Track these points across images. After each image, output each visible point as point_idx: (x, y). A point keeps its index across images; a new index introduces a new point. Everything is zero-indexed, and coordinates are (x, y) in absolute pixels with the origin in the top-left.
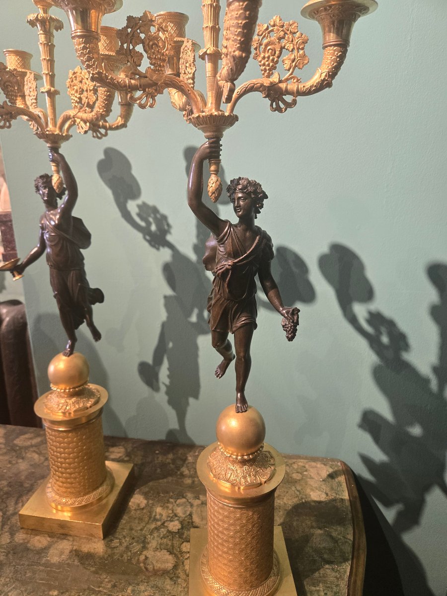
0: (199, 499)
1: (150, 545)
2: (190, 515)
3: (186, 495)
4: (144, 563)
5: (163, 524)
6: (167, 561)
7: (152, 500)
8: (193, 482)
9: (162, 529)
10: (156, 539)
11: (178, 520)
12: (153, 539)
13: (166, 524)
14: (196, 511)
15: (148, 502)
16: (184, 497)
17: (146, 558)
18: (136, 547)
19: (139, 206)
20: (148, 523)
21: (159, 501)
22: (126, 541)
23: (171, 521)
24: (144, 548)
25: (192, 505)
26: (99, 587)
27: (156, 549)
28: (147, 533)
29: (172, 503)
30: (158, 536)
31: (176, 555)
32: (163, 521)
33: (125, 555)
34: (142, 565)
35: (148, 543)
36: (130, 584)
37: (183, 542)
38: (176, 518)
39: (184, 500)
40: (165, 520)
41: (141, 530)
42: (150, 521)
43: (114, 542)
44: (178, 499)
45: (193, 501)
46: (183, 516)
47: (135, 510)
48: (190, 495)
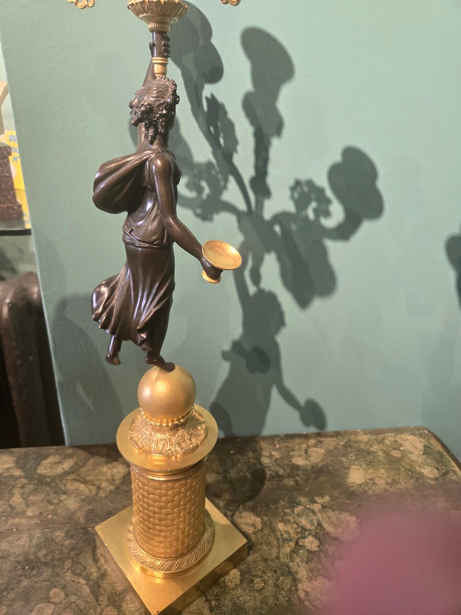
0: (315, 502)
1: (300, 574)
2: (319, 524)
3: (300, 501)
4: (309, 601)
5: (297, 543)
6: (331, 591)
7: (266, 515)
8: (296, 482)
9: (301, 551)
10: (301, 564)
11: (310, 534)
12: (298, 565)
13: (301, 544)
14: (323, 518)
15: (262, 520)
16: (298, 504)
17: (307, 593)
18: (287, 582)
20: (279, 547)
21: (275, 514)
22: (269, 577)
23: (305, 537)
24: (296, 580)
25: (314, 512)
27: (310, 579)
28: (287, 561)
29: (291, 515)
30: (301, 561)
31: (336, 580)
32: (294, 540)
33: (280, 597)
34: (308, 604)
35: (296, 573)
37: (334, 561)
38: (307, 533)
39: (300, 508)
40: (296, 538)
41: (278, 557)
42: (281, 544)
43: (255, 582)
44: (293, 507)
45: (311, 507)
46: (313, 528)
47: (255, 533)
48: (303, 500)
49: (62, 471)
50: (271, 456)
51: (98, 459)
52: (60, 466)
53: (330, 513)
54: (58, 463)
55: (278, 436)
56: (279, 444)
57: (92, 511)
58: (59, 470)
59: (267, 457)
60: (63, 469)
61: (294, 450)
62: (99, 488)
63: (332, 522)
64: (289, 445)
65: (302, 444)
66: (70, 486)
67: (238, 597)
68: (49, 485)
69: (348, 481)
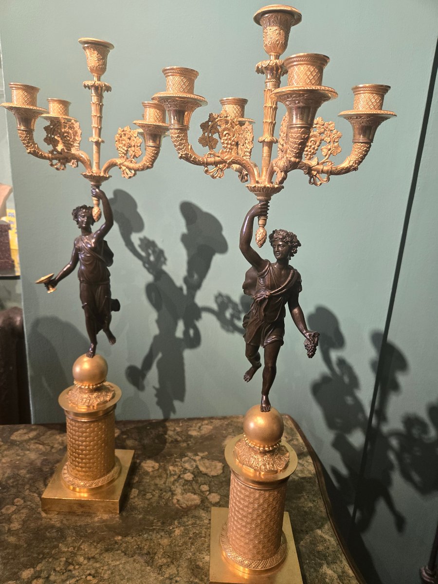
0: (198, 455)
1: (176, 492)
2: (197, 467)
3: (187, 455)
4: (179, 504)
5: (179, 476)
6: (194, 500)
7: (162, 462)
8: (188, 444)
9: (181, 480)
10: (178, 487)
11: (189, 472)
12: (177, 487)
13: (181, 476)
14: (200, 464)
15: (160, 464)
16: (186, 456)
17: (178, 501)
18: (167, 495)
19: (141, 240)
20: (167, 478)
21: (168, 462)
22: (156, 493)
23: (184, 473)
24: (173, 494)
25: (195, 461)
26: (152, 526)
27: (182, 494)
28: (170, 485)
29: (179, 462)
30: (179, 485)
31: (199, 494)
32: (178, 475)
33: (161, 502)
34: (177, 505)
35: (175, 491)
36: (175, 520)
37: (200, 486)
38: (187, 471)
39: (187, 458)
40: (179, 473)
41: (165, 483)
42: (168, 476)
44: (182, 458)
45: (194, 458)
46: (191, 469)
47: (152, 471)
48: (190, 454)
49: (28, 438)
50: (175, 430)
51: (53, 431)
52: (27, 435)
53: (206, 461)
54: (25, 433)
55: (184, 419)
56: (182, 423)
57: (46, 459)
58: (26, 437)
59: (171, 430)
60: (29, 437)
61: (191, 427)
62: (52, 447)
63: (205, 466)
64: (190, 424)
65: (198, 423)
66: (32, 446)
67: (134, 503)
68: (18, 445)
69: (223, 444)
